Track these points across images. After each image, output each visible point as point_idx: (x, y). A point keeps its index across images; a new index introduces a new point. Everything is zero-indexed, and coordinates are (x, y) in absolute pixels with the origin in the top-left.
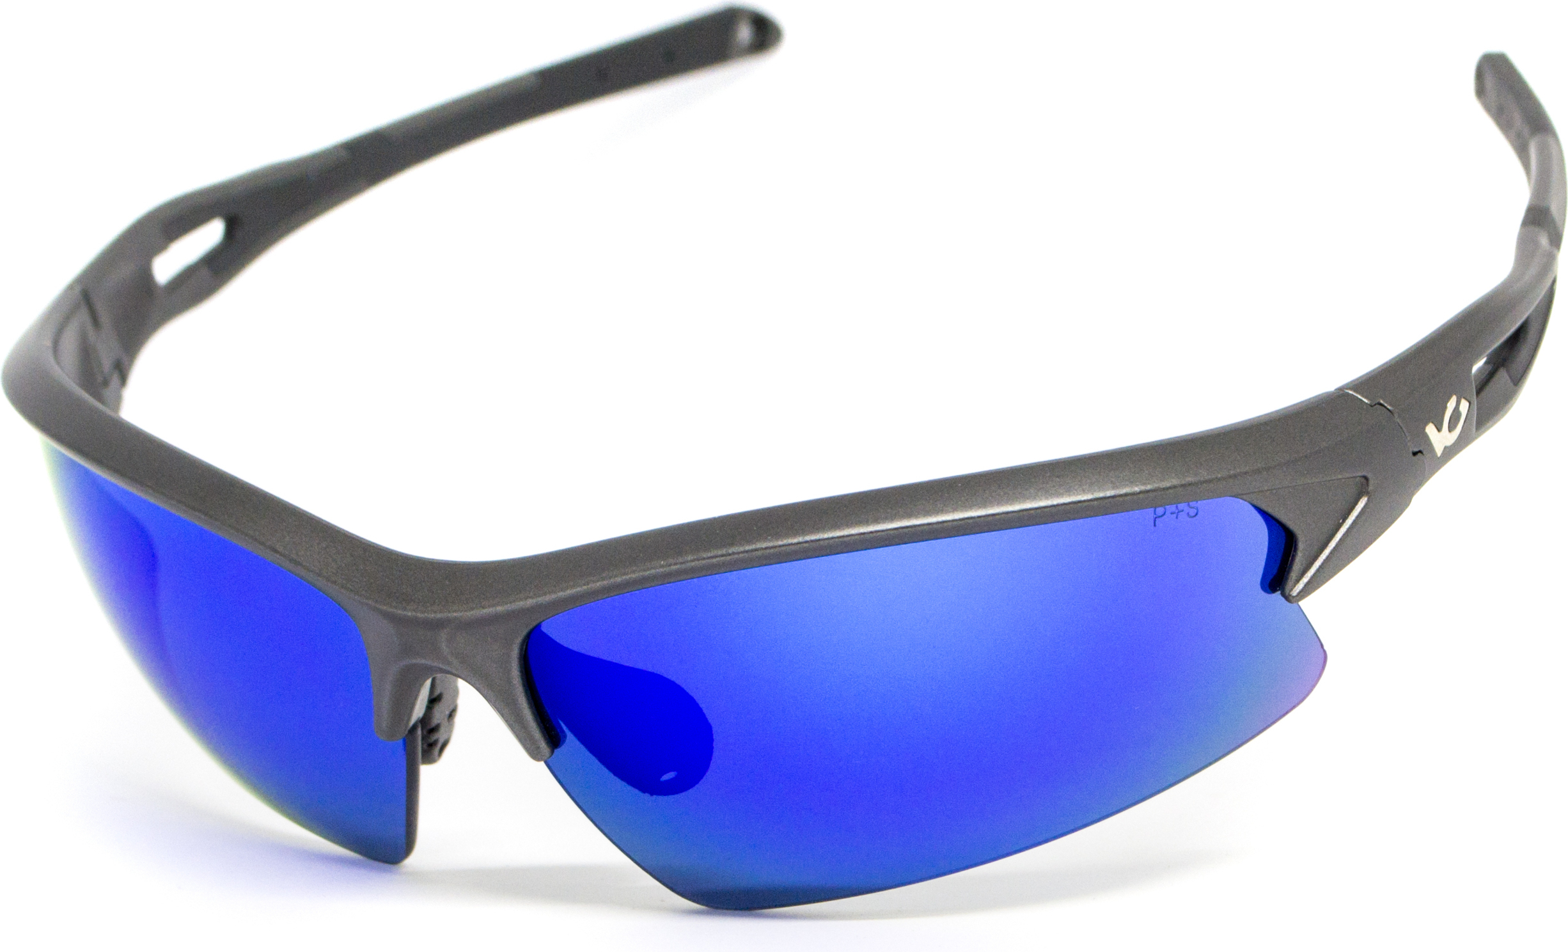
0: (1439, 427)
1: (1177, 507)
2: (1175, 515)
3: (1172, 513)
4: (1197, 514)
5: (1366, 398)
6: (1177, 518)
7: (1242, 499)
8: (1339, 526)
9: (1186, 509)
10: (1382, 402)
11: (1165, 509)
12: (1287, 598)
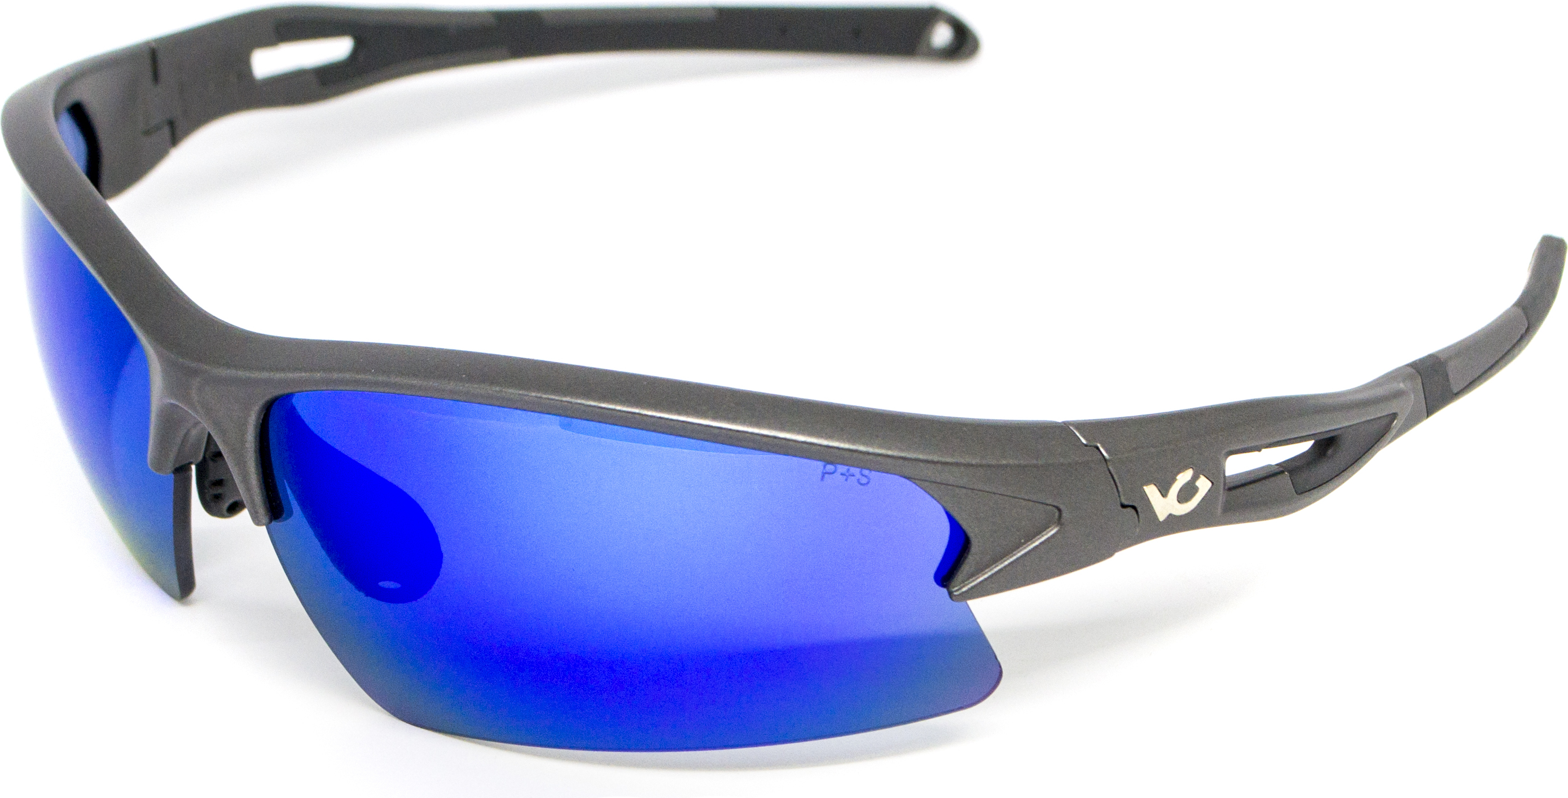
0: (1164, 494)
1: (848, 470)
2: (845, 477)
3: (842, 474)
4: (868, 483)
5: (1084, 437)
6: (846, 480)
7: (914, 483)
8: (1018, 546)
9: (858, 476)
10: (1099, 445)
11: (836, 467)
12: (950, 594)
